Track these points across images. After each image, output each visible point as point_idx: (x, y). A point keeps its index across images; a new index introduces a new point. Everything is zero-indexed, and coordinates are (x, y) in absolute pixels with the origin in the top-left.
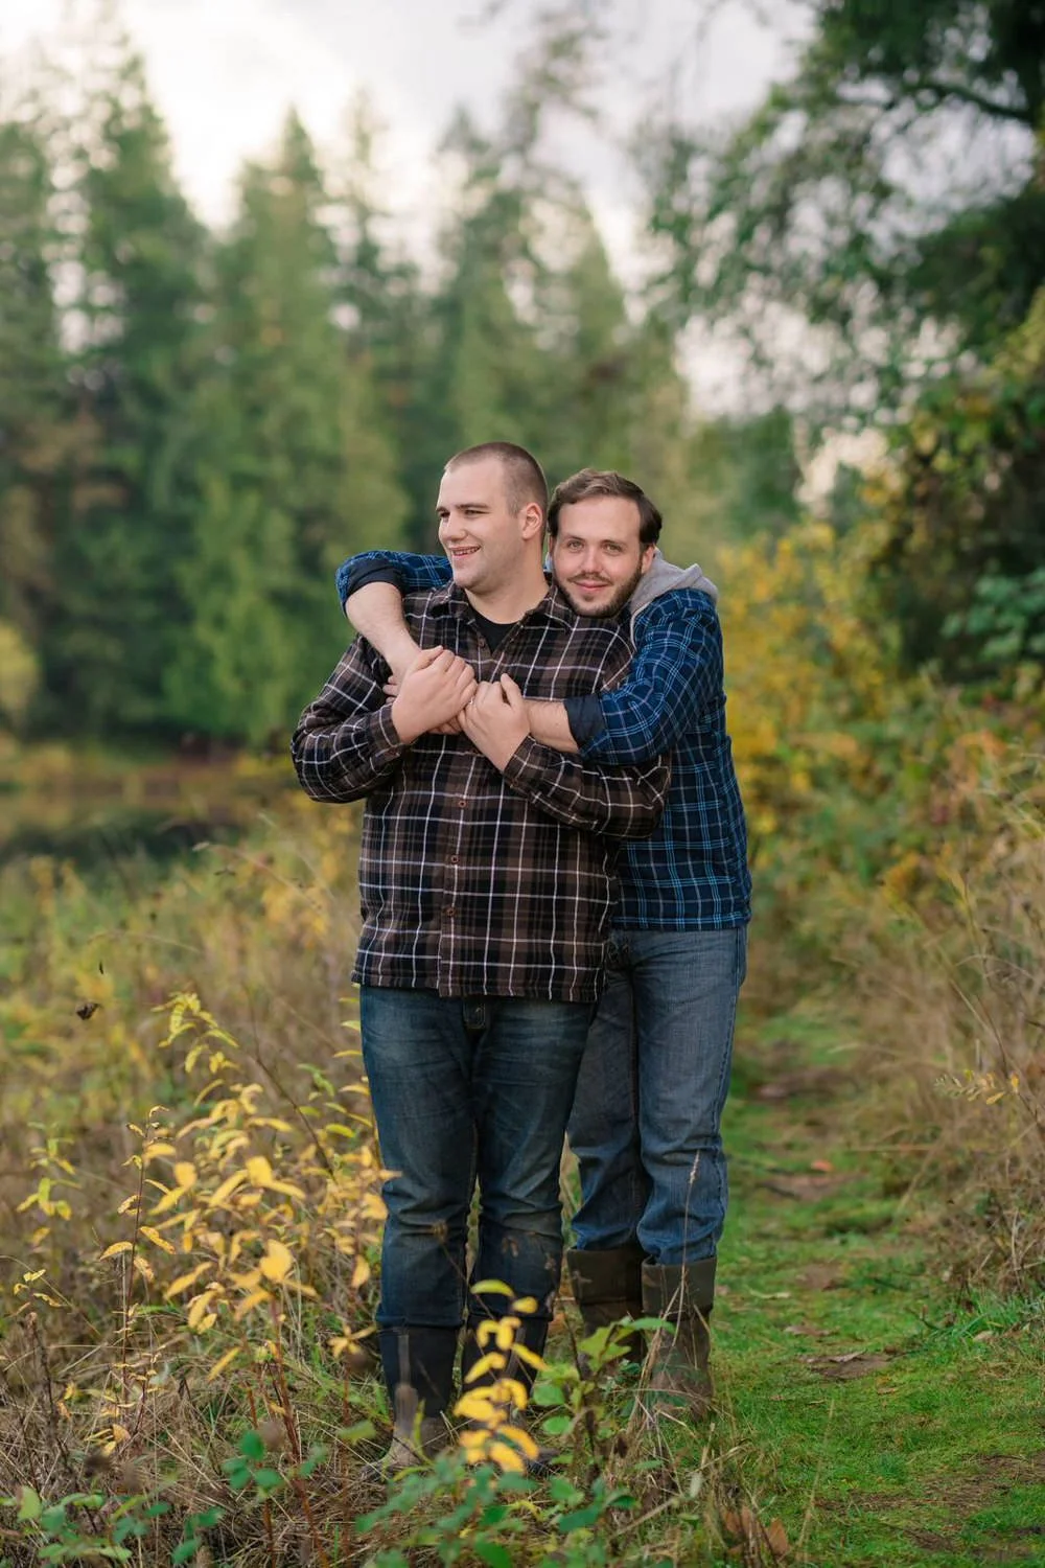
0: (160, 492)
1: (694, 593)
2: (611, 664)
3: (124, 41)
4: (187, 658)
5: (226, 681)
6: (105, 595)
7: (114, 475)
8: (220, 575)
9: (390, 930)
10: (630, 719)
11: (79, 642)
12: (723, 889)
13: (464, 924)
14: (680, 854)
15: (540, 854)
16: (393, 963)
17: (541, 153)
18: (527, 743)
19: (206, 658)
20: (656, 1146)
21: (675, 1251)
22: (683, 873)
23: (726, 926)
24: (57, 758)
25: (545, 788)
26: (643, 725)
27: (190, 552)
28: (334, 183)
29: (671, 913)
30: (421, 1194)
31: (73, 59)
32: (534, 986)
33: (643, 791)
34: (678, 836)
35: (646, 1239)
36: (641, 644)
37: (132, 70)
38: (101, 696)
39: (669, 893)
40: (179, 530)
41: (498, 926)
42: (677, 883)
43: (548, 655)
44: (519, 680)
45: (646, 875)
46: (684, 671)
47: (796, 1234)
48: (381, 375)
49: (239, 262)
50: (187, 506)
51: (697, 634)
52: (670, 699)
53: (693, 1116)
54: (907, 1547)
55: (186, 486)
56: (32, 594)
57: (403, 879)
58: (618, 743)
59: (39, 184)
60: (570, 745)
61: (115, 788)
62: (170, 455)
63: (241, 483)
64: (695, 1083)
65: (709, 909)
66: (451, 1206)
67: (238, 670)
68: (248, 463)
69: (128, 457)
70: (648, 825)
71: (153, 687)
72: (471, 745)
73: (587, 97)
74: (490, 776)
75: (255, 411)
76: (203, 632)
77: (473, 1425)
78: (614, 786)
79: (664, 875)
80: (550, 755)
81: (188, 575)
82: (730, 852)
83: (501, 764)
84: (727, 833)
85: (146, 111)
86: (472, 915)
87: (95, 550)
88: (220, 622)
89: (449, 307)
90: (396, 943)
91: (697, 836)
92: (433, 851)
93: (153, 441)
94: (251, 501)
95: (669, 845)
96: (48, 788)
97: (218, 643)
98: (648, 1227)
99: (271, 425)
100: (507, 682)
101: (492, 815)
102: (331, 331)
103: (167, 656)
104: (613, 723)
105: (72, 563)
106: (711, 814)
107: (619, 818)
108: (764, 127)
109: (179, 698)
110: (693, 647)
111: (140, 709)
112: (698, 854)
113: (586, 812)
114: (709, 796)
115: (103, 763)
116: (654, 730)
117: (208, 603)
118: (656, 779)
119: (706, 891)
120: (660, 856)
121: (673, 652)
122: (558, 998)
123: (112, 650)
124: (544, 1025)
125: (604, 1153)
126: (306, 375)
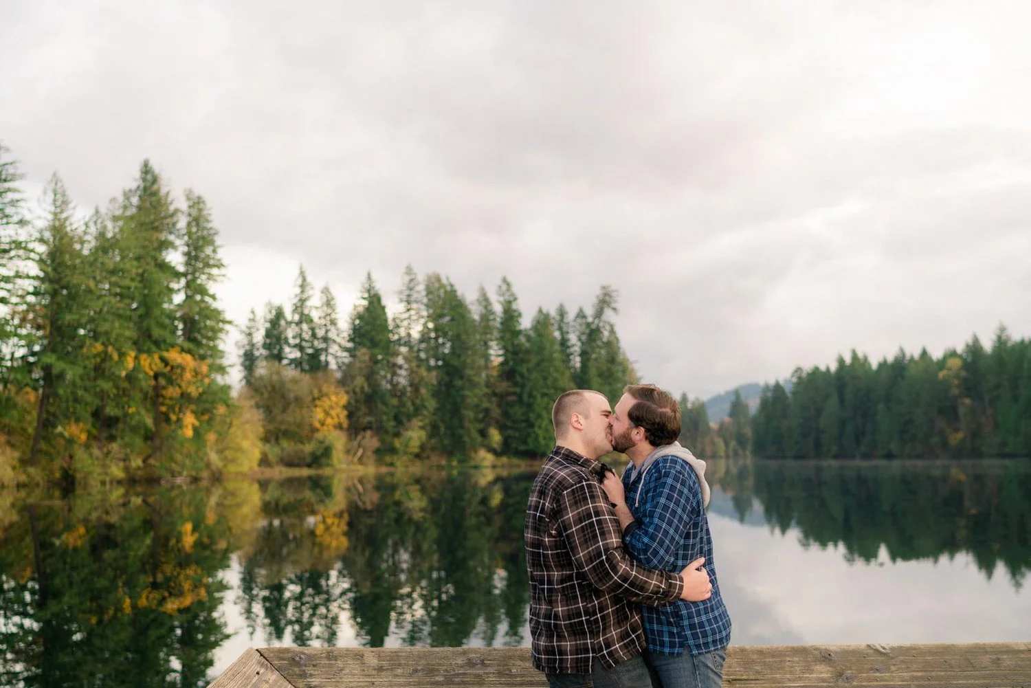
0: (525, 397)
4: (533, 435)
5: (542, 441)
6: (514, 422)
7: (514, 393)
8: (539, 416)
11: (510, 432)
17: (604, 317)
19: (537, 436)
24: (504, 459)
27: (533, 411)
38: (514, 445)
40: (530, 406)
50: (531, 400)
55: (530, 395)
56: (497, 422)
61: (519, 466)
62: (527, 389)
63: (544, 395)
67: (544, 438)
68: (545, 390)
69: (518, 390)
71: (525, 443)
73: (614, 305)
75: (545, 379)
76: (536, 430)
81: (532, 416)
87: (512, 411)
88: (540, 427)
93: (523, 386)
94: (546, 399)
96: (503, 466)
97: (540, 432)
99: (549, 382)
103: (529, 435)
105: (506, 414)
109: (531, 446)
111: (522, 448)
115: (515, 461)
117: (538, 423)
123: (517, 434)
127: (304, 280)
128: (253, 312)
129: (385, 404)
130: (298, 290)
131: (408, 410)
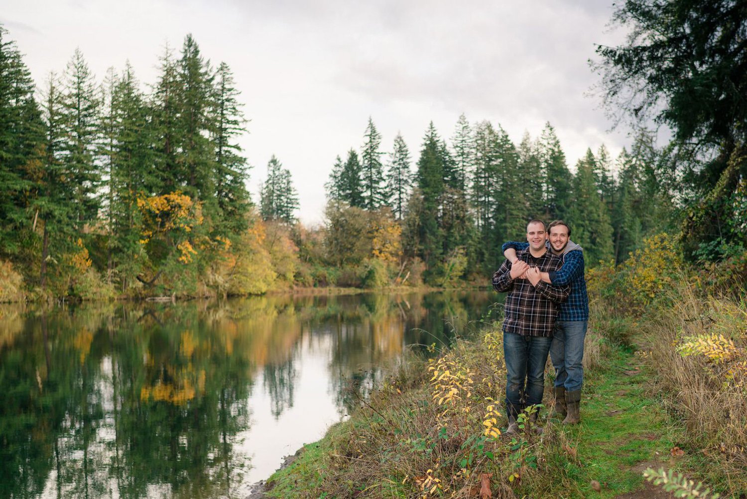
1: (578, 251)
2: (559, 266)
3: (555, 138)
9: (510, 321)
10: (562, 276)
12: (582, 313)
13: (526, 320)
14: (572, 305)
15: (543, 306)
16: (510, 327)
18: (540, 281)
20: (568, 366)
21: (571, 388)
22: (573, 309)
23: (582, 320)
25: (543, 291)
26: (564, 277)
28: (598, 164)
29: (570, 317)
30: (515, 376)
31: (545, 142)
32: (540, 334)
33: (564, 293)
34: (572, 302)
35: (566, 385)
36: (566, 261)
37: (557, 143)
39: (569, 313)
41: (533, 321)
42: (571, 311)
43: (545, 264)
44: (540, 268)
45: (565, 310)
46: (575, 267)
47: (624, 384)
48: (608, 203)
49: (578, 181)
51: (578, 260)
52: (571, 273)
53: (574, 360)
54: (603, 453)
57: (514, 310)
58: (560, 281)
59: (538, 167)
60: (549, 281)
64: (575, 353)
65: (578, 317)
66: (521, 378)
68: (581, 222)
70: (565, 300)
72: (529, 282)
74: (533, 289)
75: (582, 212)
77: (487, 427)
78: (558, 291)
79: (569, 309)
80: (545, 284)
82: (583, 305)
83: (535, 286)
84: (583, 301)
85: (560, 152)
86: (528, 319)
89: (621, 189)
90: (511, 323)
91: (576, 301)
92: (520, 305)
94: (581, 229)
95: (570, 303)
98: (567, 383)
99: (585, 214)
100: (537, 268)
101: (533, 298)
102: (598, 194)
104: (558, 277)
106: (579, 297)
107: (559, 298)
108: (670, 150)
110: (577, 263)
112: (576, 305)
113: (552, 296)
114: (579, 293)
116: (567, 278)
118: (567, 290)
119: (578, 313)
120: (568, 306)
121: (573, 264)
122: (545, 336)
124: (542, 341)
125: (559, 367)
126: (592, 204)
127: (374, 131)
128: (339, 159)
129: (433, 234)
130: (367, 139)
131: (456, 239)
